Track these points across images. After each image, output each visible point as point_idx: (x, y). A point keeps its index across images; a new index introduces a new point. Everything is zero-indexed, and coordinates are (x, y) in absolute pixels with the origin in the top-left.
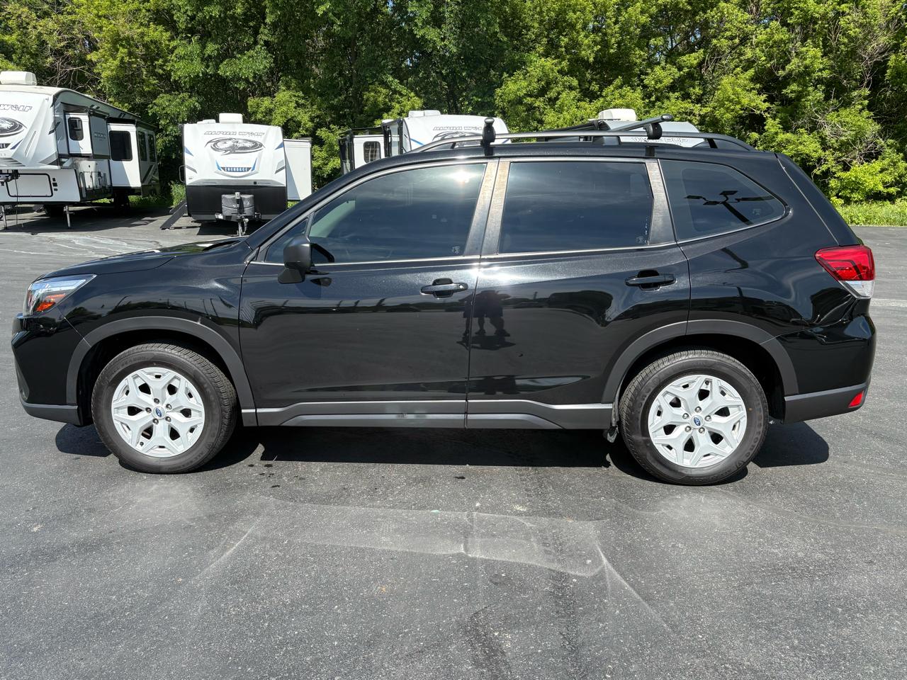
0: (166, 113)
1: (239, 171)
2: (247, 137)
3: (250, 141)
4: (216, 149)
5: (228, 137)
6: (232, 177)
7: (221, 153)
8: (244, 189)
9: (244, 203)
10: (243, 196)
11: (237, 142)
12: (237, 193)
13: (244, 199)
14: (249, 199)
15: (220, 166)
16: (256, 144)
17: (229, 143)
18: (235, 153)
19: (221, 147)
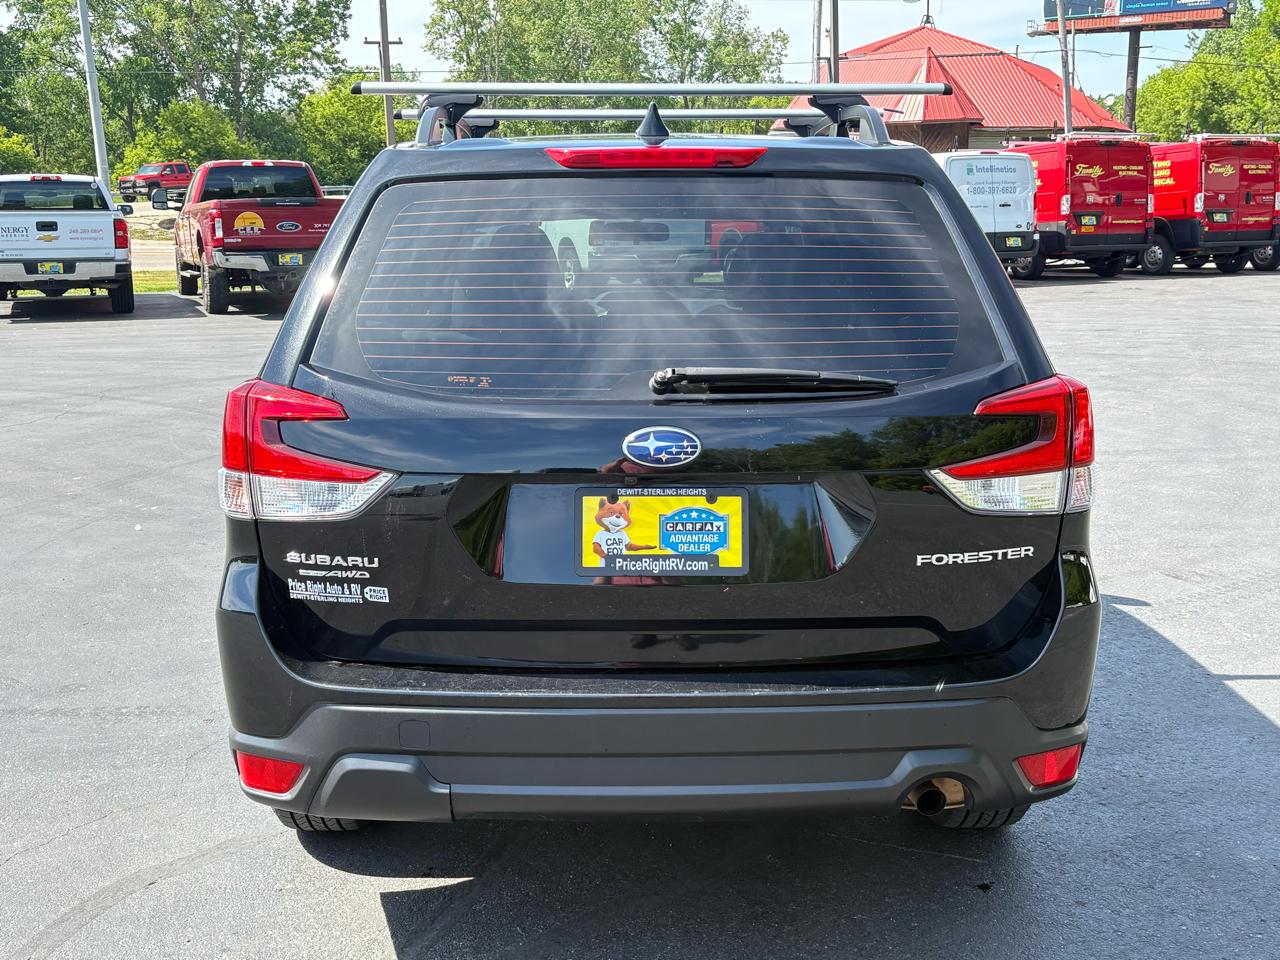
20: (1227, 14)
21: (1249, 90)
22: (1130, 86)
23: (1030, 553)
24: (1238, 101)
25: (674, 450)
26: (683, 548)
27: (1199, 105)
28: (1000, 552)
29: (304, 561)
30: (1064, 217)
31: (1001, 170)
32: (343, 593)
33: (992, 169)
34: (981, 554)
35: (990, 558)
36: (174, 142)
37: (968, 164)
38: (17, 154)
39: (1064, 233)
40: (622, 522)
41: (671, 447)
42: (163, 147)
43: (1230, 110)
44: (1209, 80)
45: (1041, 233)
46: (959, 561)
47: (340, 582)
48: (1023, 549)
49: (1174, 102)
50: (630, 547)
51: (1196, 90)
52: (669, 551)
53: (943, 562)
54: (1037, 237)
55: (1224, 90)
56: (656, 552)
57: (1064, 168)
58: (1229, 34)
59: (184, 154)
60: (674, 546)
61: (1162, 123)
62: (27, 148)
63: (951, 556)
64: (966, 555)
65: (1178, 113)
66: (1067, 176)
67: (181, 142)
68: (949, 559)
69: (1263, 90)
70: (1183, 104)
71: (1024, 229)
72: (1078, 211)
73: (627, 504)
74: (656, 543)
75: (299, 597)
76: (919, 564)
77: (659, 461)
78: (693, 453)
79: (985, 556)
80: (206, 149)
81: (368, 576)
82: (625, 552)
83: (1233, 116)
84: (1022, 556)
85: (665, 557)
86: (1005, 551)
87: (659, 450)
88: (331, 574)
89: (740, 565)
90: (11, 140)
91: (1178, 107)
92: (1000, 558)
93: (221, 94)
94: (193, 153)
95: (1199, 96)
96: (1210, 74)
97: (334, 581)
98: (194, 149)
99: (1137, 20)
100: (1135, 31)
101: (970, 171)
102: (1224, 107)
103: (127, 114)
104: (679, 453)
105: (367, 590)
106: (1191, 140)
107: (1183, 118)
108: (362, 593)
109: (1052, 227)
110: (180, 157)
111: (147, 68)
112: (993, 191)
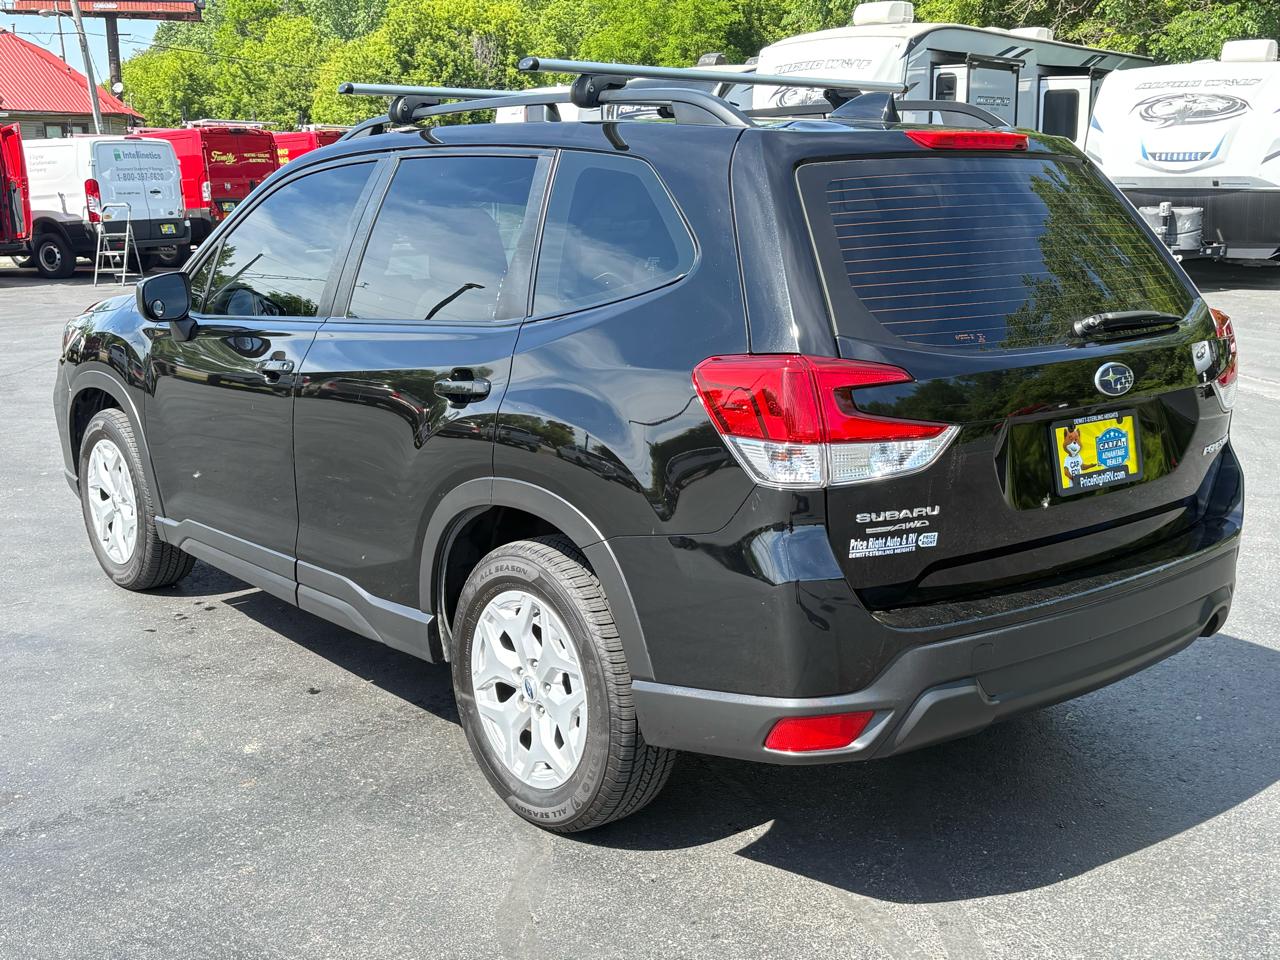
0: (1184, 48)
1: (1184, 160)
2: (1221, 91)
3: (1222, 98)
4: (1146, 117)
5: (1180, 91)
6: (1168, 171)
7: (1158, 123)
8: (1181, 196)
9: (1179, 224)
10: (1177, 210)
11: (1195, 102)
12: (1164, 205)
13: (1181, 215)
14: (1189, 217)
15: (1147, 151)
16: (1235, 103)
17: (1179, 104)
18: (1183, 123)
19: (1159, 114)
20: (199, 9)
21: (226, 83)
22: (114, 73)
24: (216, 92)
25: (1123, 381)
26: (1109, 463)
27: (180, 95)
29: (874, 520)
30: (208, 204)
31: (147, 156)
32: (901, 544)
33: (138, 155)
37: (115, 150)
39: (209, 219)
40: (1077, 446)
41: (1121, 378)
43: (212, 101)
44: (185, 71)
45: (190, 219)
47: (899, 534)
49: (154, 91)
50: (1084, 467)
51: (175, 80)
52: (1104, 467)
54: (188, 223)
55: (202, 82)
56: (1098, 468)
57: (201, 154)
58: (198, 27)
60: (1105, 462)
61: (147, 111)
65: (161, 102)
66: (204, 162)
69: (241, 83)
70: (163, 94)
71: (175, 216)
72: (220, 197)
73: (1079, 430)
74: (1095, 462)
75: (858, 555)
77: (1117, 391)
81: (927, 523)
82: (1081, 472)
83: (214, 107)
85: (1103, 472)
88: (897, 527)
89: (1138, 470)
91: (160, 97)
95: (179, 86)
96: (186, 65)
97: (892, 534)
99: (111, 6)
100: (111, 17)
101: (117, 157)
102: (204, 98)
104: (1125, 383)
105: (921, 537)
106: (304, 130)
107: (166, 106)
108: (917, 542)
109: (197, 213)
112: (142, 178)
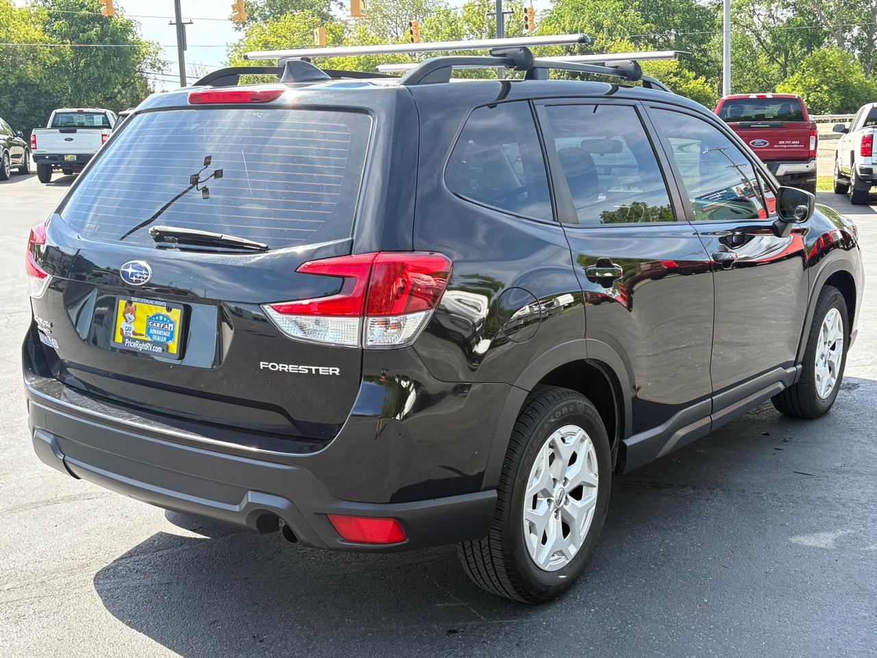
23: (337, 373)
25: (138, 275)
26: (155, 338)
28: (314, 368)
32: (48, 341)
34: (300, 368)
35: (307, 371)
36: (813, 80)
38: (699, 91)
40: (132, 317)
41: (137, 273)
42: (804, 83)
46: (286, 369)
48: (331, 369)
50: (134, 333)
52: (149, 339)
53: (276, 369)
56: (144, 338)
59: (819, 89)
60: (151, 336)
62: (706, 87)
63: (281, 365)
64: (290, 366)
67: (817, 80)
68: (280, 367)
73: (135, 306)
74: (144, 332)
75: (41, 341)
76: (262, 368)
77: (132, 281)
78: (146, 278)
79: (303, 369)
80: (836, 84)
82: (132, 336)
84: (331, 374)
85: (146, 342)
86: (317, 368)
87: (132, 275)
88: (43, 329)
89: (175, 353)
90: (697, 81)
92: (314, 372)
93: (857, 42)
94: (825, 88)
98: (827, 84)
103: (784, 60)
104: (140, 277)
108: (52, 342)
110: (816, 91)
111: (800, 25)
